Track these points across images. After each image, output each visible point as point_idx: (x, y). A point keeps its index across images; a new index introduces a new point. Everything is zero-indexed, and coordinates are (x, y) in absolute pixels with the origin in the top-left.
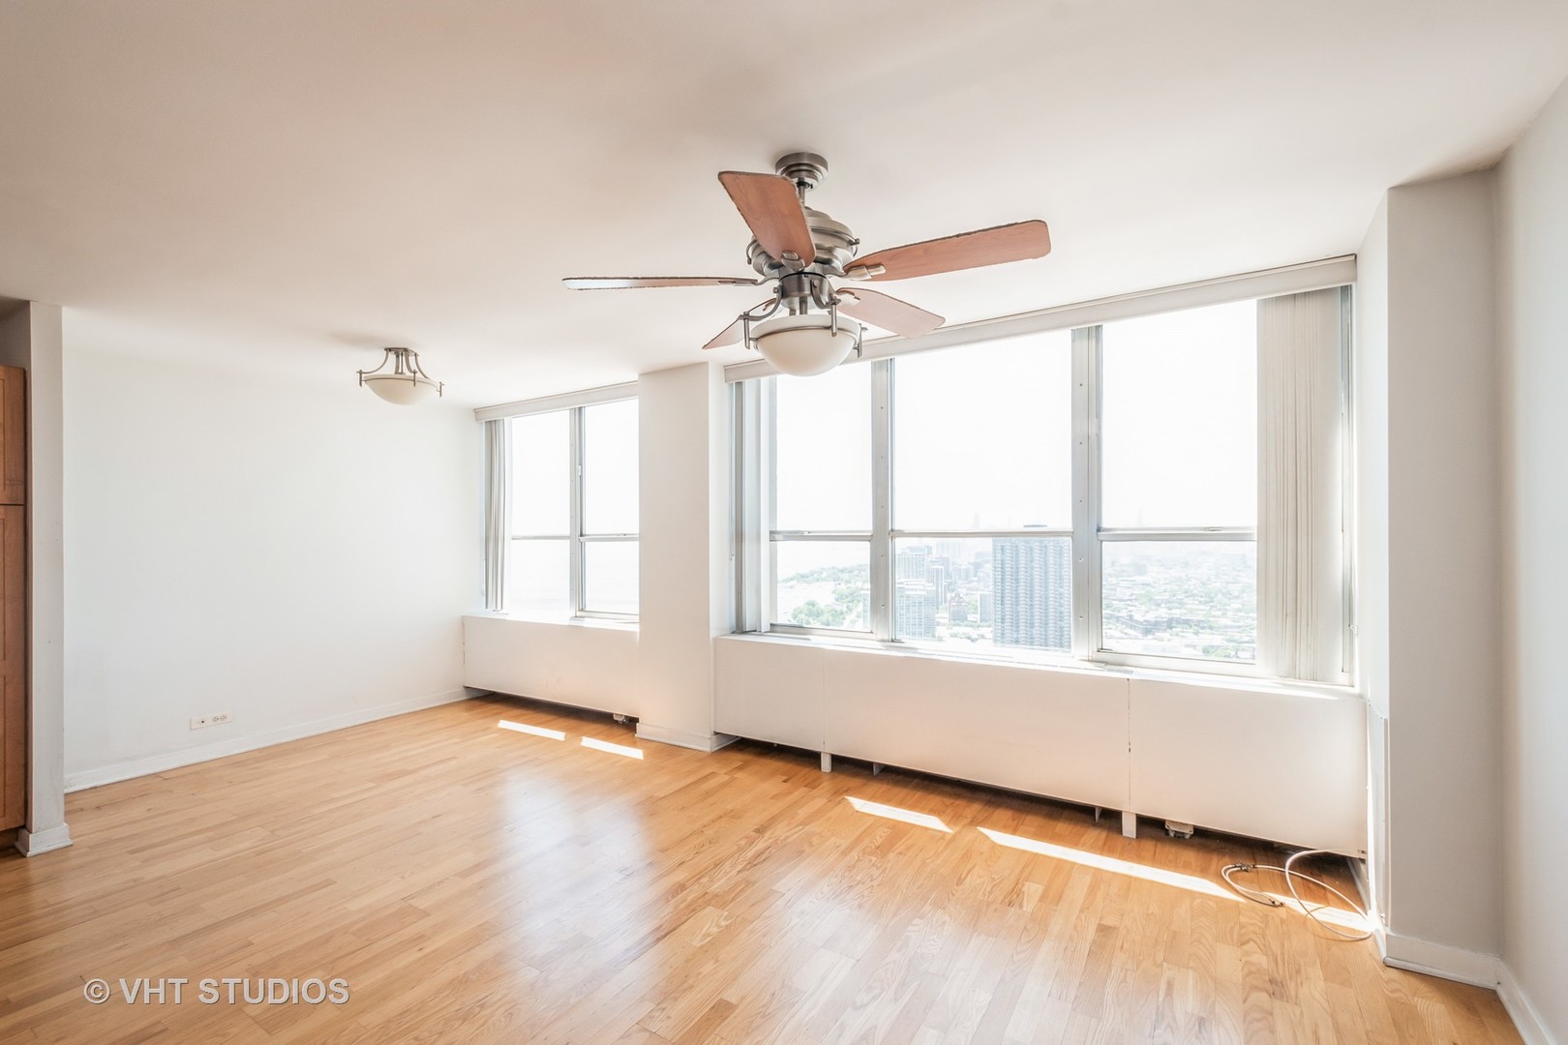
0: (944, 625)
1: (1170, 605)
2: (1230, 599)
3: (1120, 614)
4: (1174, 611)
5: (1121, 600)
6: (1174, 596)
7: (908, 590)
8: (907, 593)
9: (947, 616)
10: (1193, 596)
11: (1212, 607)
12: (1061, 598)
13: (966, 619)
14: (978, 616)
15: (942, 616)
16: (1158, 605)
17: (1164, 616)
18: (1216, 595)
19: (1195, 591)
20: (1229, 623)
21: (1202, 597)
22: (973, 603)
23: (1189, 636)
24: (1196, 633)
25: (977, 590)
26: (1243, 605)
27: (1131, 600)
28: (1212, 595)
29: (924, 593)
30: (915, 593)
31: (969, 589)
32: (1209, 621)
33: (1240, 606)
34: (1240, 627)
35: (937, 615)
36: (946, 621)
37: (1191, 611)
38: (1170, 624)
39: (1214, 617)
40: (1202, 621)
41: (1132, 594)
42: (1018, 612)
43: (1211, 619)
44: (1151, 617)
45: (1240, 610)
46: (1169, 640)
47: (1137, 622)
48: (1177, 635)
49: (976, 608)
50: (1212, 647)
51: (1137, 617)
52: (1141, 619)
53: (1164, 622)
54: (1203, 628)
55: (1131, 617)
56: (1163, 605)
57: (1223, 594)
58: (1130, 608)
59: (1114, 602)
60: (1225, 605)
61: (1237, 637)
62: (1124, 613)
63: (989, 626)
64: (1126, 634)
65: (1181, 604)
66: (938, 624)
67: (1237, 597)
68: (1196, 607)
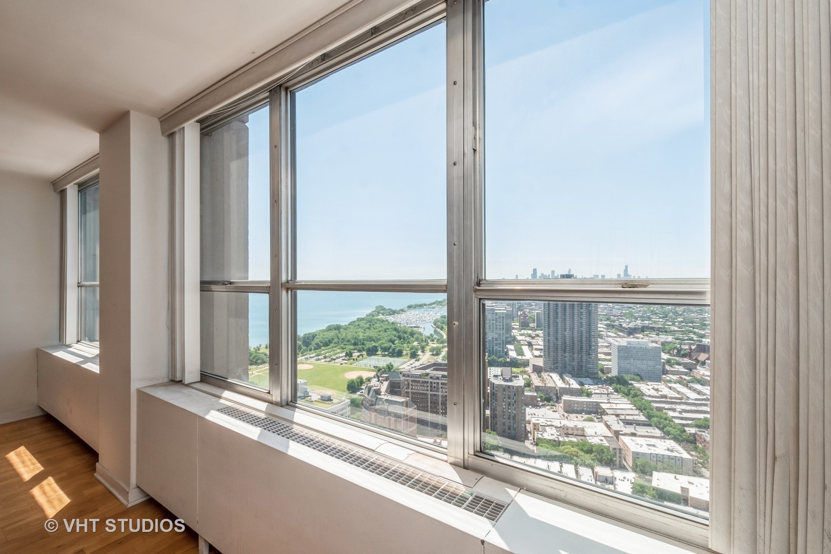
0: (516, 329)
1: (643, 319)
2: (677, 316)
3: (615, 324)
4: (645, 322)
5: (615, 316)
6: (646, 314)
7: (496, 310)
8: (496, 311)
9: (518, 324)
10: (656, 314)
11: (667, 320)
12: (581, 315)
13: (528, 326)
14: (535, 324)
15: (516, 324)
16: (636, 319)
17: (639, 324)
18: (669, 314)
19: (657, 311)
20: (676, 329)
21: (661, 314)
22: (533, 317)
23: (654, 336)
24: (658, 335)
25: (535, 310)
26: (684, 319)
27: (621, 316)
28: (667, 313)
29: (505, 311)
30: (501, 311)
31: (530, 309)
32: (665, 328)
33: (682, 319)
34: (682, 331)
35: (513, 324)
36: (518, 327)
37: (655, 322)
38: (643, 329)
39: (668, 325)
40: (661, 328)
41: (621, 313)
42: (557, 322)
44: (632, 325)
45: (682, 322)
46: (642, 338)
47: (624, 328)
48: (647, 336)
49: (534, 320)
50: (667, 342)
51: (624, 325)
52: (627, 327)
53: (639, 328)
54: (662, 332)
55: (621, 325)
56: (639, 319)
57: (673, 313)
58: (620, 320)
59: (612, 317)
60: (674, 319)
61: (681, 336)
62: (617, 323)
63: (542, 330)
64: (618, 335)
65: (649, 318)
66: (513, 328)
67: (681, 315)
68: (657, 320)
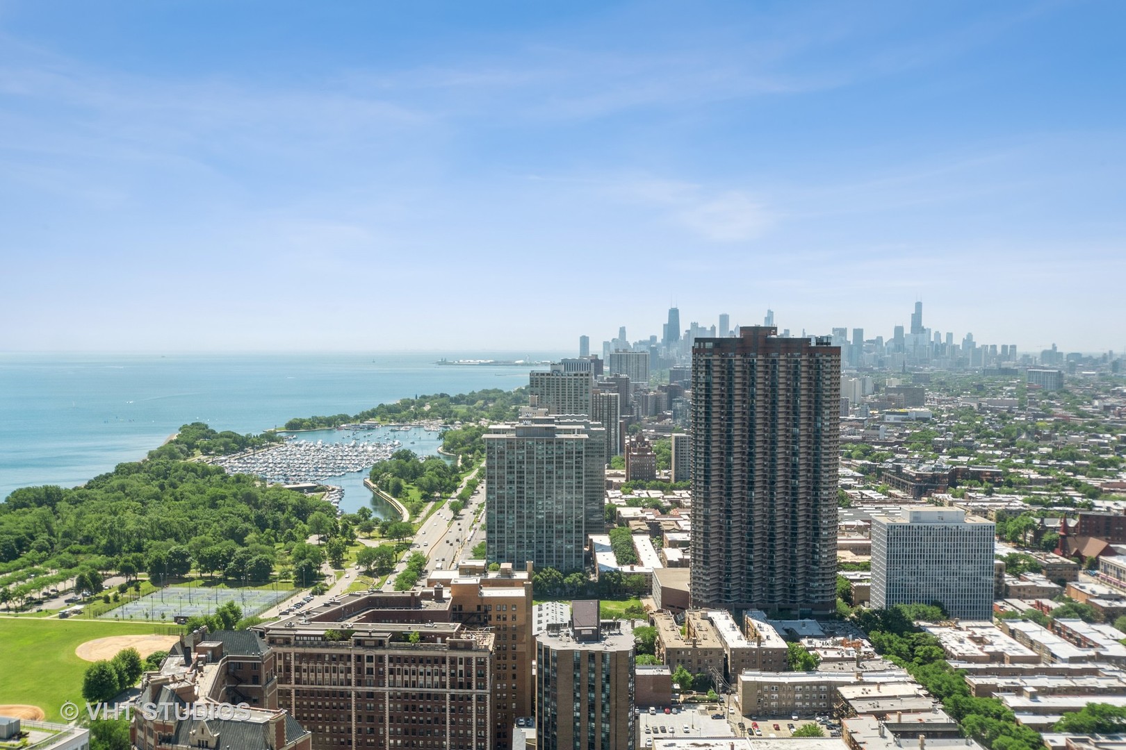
0: (618, 487)
1: (955, 450)
2: (1037, 440)
3: (884, 465)
4: (961, 459)
5: (884, 444)
6: (961, 436)
7: (561, 432)
8: (559, 436)
9: (622, 472)
10: (988, 435)
11: (1013, 452)
12: (795, 443)
13: (653, 477)
14: (672, 472)
15: (616, 474)
16: (938, 450)
17: (945, 465)
18: (1019, 435)
19: (991, 430)
20: (1034, 476)
21: (999, 437)
22: (666, 451)
23: (980, 498)
24: (989, 493)
25: (670, 430)
26: (1055, 449)
27: (900, 444)
28: (1014, 434)
29: (586, 436)
30: (573, 436)
31: (659, 429)
32: (1008, 473)
33: (1050, 450)
34: (1048, 482)
35: (607, 472)
36: (623, 480)
37: (985, 459)
38: (953, 479)
39: (1015, 466)
40: (998, 474)
41: (901, 435)
42: (730, 465)
43: (1012, 470)
44: (925, 469)
45: (1049, 456)
46: (951, 504)
47: (907, 476)
48: (962, 496)
49: (668, 461)
50: (1011, 512)
51: (907, 469)
52: (913, 473)
53: (944, 476)
54: (999, 484)
55: (898, 469)
56: (945, 451)
57: (1029, 433)
58: (898, 456)
59: (876, 447)
60: (1030, 449)
61: (1044, 495)
62: (888, 464)
64: (890, 495)
65: (970, 449)
66: (610, 486)
67: (1048, 438)
68: (991, 452)
